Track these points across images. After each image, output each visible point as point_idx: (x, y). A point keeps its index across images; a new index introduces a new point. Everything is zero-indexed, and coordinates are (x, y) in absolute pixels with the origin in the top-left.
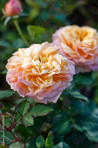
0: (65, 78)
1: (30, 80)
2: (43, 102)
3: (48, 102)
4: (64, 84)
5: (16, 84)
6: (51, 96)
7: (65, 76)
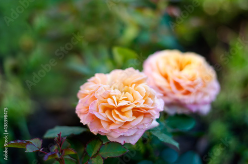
0: (149, 113)
1: (104, 112)
2: (117, 141)
3: (124, 142)
4: (146, 120)
5: (86, 116)
6: (128, 135)
7: (148, 111)
